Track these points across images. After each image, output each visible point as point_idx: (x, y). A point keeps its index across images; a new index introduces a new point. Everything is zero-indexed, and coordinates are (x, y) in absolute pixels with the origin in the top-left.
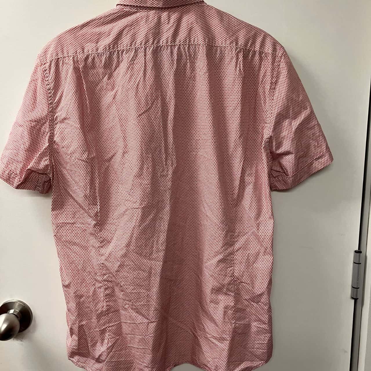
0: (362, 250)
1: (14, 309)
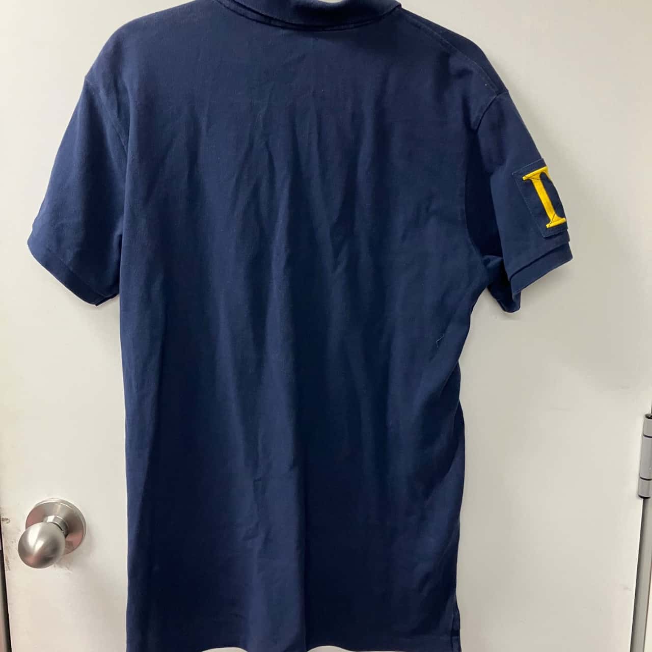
1: (55, 515)
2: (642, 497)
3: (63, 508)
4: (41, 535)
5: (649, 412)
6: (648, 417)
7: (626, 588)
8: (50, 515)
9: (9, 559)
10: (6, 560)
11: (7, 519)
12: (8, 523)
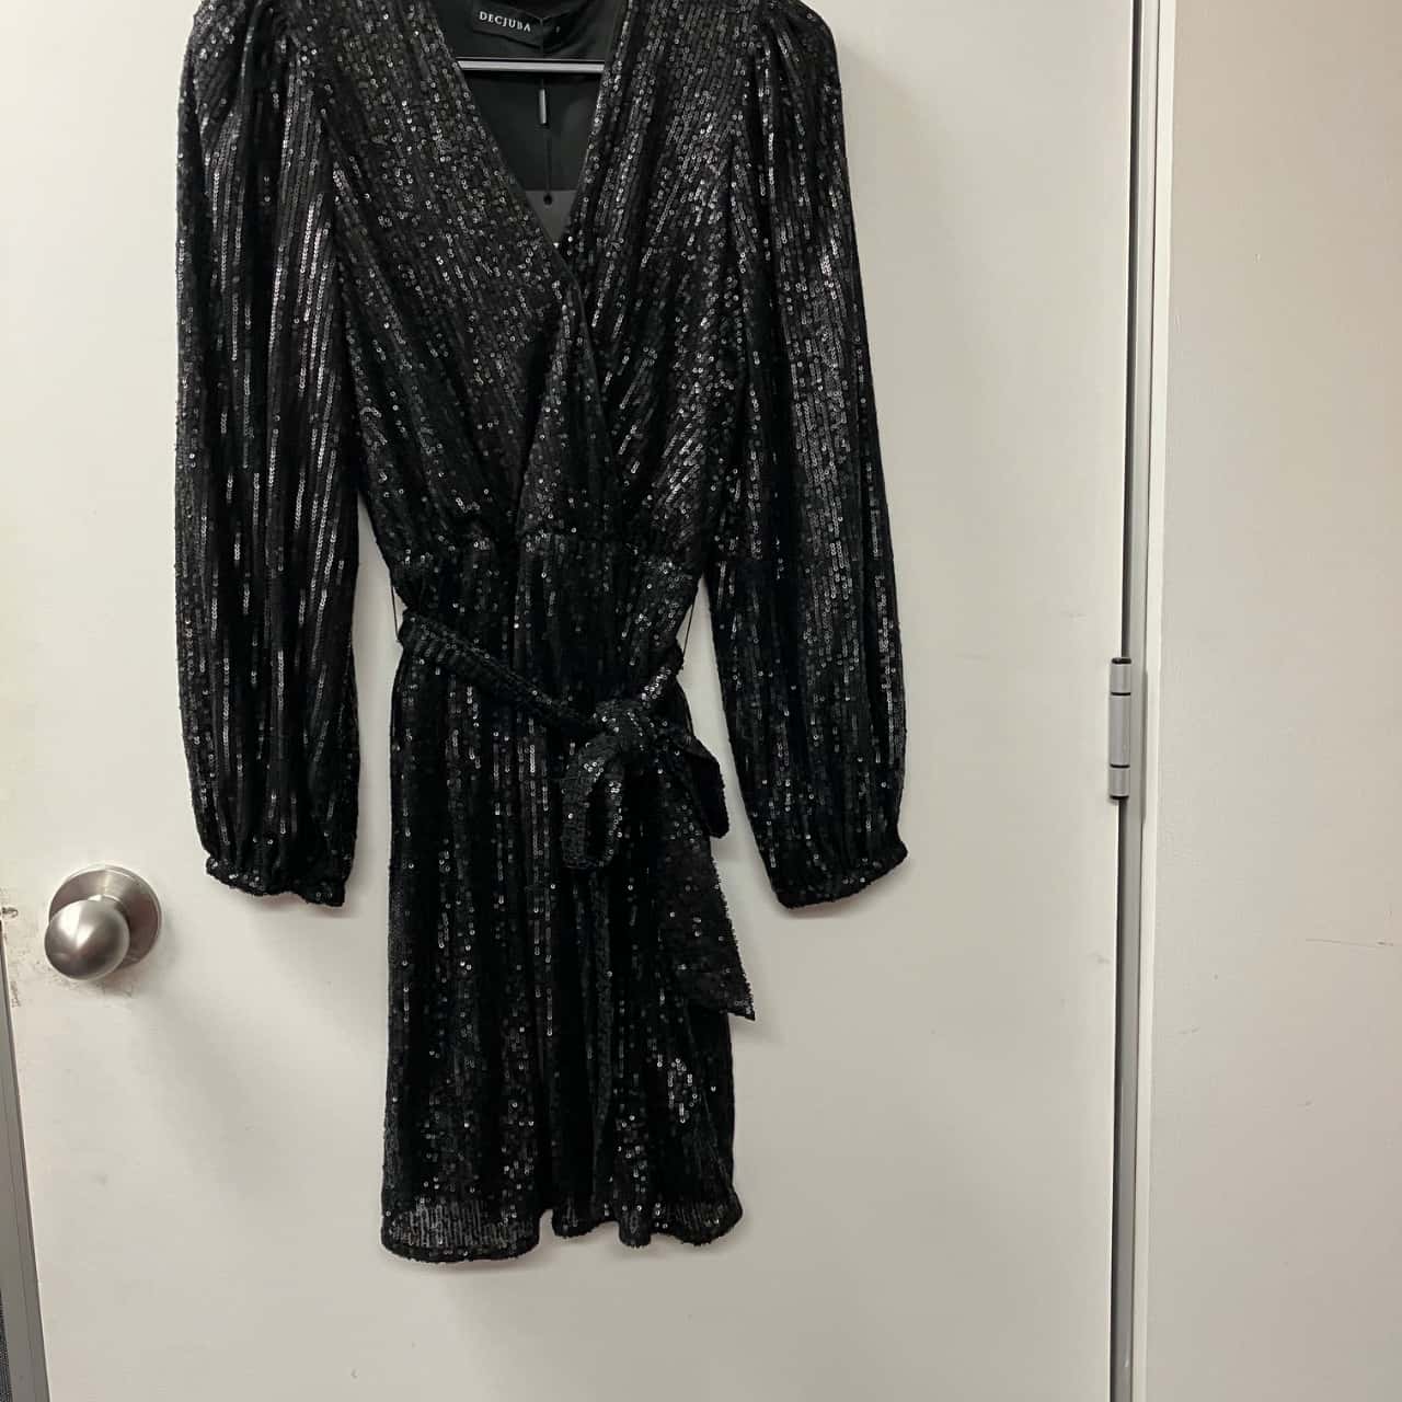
0: (1131, 655)
1: (102, 894)
2: (1114, 798)
3: (118, 880)
4: (85, 918)
5: (1119, 655)
6: (1115, 661)
7: (1101, 961)
8: (93, 894)
9: (19, 986)
10: (13, 987)
11: (13, 910)
12: (13, 916)
